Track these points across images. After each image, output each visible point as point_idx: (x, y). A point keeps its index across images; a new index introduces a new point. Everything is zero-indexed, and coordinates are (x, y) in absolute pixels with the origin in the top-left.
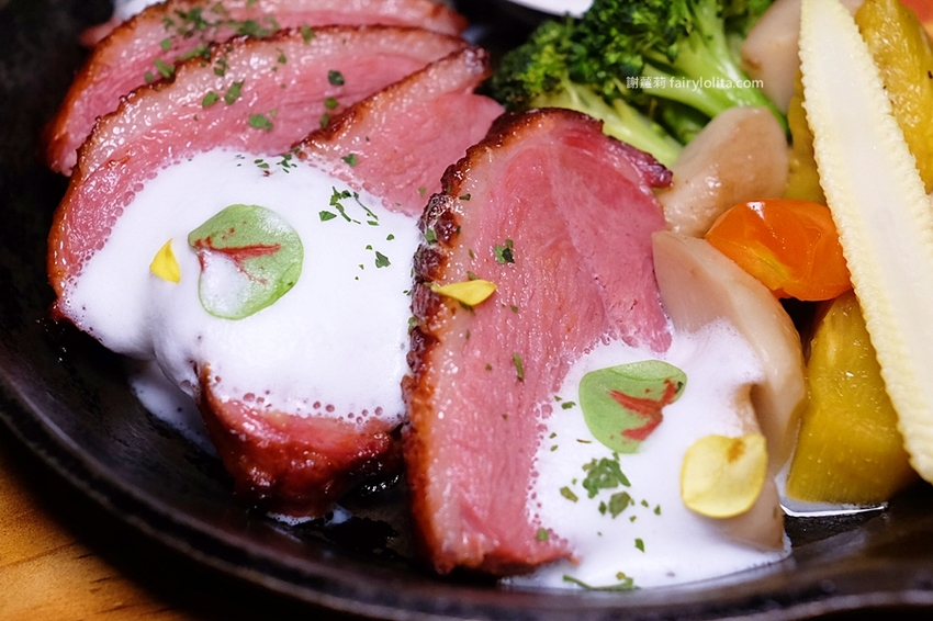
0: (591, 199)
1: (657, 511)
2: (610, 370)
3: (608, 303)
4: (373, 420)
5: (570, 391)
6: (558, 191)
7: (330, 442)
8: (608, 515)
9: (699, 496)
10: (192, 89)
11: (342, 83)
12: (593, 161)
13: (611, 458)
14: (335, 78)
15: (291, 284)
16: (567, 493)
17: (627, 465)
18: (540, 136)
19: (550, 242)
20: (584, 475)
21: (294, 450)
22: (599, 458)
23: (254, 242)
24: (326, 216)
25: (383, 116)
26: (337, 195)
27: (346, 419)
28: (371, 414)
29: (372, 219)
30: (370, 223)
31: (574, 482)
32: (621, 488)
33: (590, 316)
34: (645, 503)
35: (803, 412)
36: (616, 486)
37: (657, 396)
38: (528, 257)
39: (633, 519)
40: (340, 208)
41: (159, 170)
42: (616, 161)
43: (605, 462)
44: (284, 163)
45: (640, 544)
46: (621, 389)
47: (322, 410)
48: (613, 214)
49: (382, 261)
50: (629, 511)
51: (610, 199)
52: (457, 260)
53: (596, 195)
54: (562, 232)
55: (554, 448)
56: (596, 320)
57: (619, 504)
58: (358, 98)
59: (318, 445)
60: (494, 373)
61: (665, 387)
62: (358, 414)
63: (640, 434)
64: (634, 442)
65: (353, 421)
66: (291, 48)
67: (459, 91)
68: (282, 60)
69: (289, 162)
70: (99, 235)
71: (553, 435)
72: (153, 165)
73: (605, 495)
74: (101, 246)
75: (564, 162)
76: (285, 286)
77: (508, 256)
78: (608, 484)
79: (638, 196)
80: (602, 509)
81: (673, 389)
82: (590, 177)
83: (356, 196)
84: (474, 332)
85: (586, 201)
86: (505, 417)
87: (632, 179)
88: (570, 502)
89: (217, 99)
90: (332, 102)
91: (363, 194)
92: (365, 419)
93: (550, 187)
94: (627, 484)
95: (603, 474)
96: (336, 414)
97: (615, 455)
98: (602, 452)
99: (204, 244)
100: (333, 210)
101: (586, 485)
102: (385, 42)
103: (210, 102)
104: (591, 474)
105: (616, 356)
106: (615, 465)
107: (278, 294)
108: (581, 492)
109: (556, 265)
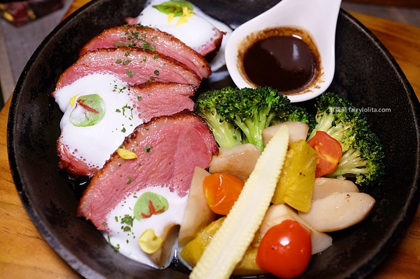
0: (189, 147)
1: (134, 237)
2: (155, 194)
3: (174, 176)
4: (95, 168)
5: (139, 194)
6: (180, 140)
7: (80, 168)
8: (123, 230)
9: (142, 242)
10: (119, 54)
11: (158, 75)
12: (200, 136)
13: (133, 217)
14: (156, 72)
15: (93, 124)
16: (116, 218)
17: (135, 222)
18: (190, 121)
19: (165, 153)
20: (123, 217)
21: (70, 164)
22: (130, 215)
23: (94, 108)
24: (118, 111)
25: (159, 93)
26: (126, 107)
27: (87, 164)
28: (95, 167)
29: (131, 118)
30: (130, 119)
31: (120, 217)
32: (130, 226)
33: (164, 177)
34: (133, 233)
36: (129, 225)
37: (157, 210)
38: (156, 153)
39: (129, 235)
40: (124, 110)
41: (95, 73)
42: (207, 139)
43: (131, 217)
44: (121, 90)
45: (127, 241)
46: (153, 201)
47: (82, 160)
48: (193, 154)
49: (124, 130)
50: (129, 232)
51: (195, 149)
53: (191, 147)
54: (173, 152)
55: (123, 205)
56: (166, 179)
57: (127, 229)
58: (161, 80)
59: (76, 167)
60: (121, 178)
61: (161, 208)
62: (92, 165)
63: (145, 216)
64: (141, 217)
65: (89, 166)
66: (150, 58)
67: (185, 95)
68: (145, 60)
69: (123, 90)
70: (71, 82)
71: (125, 202)
72: (95, 71)
73: (125, 225)
74: (70, 84)
75: (189, 133)
76: (92, 124)
77: (148, 150)
78: (127, 223)
79: (206, 153)
80: (122, 228)
81: (162, 211)
82: (194, 141)
83: (132, 109)
85: (186, 147)
86: (117, 190)
87: (208, 147)
88: (115, 221)
89: (120, 62)
90: (153, 78)
91: (135, 109)
92: (93, 167)
93: (178, 138)
94: (132, 226)
95: (128, 220)
96: (85, 162)
97: (134, 217)
98: (132, 214)
99: (81, 102)
100: (122, 110)
101: (122, 219)
102: (177, 69)
103: (119, 62)
104: (125, 218)
105: (160, 192)
106: (132, 220)
107: (89, 125)
108: (120, 220)
109: (162, 160)
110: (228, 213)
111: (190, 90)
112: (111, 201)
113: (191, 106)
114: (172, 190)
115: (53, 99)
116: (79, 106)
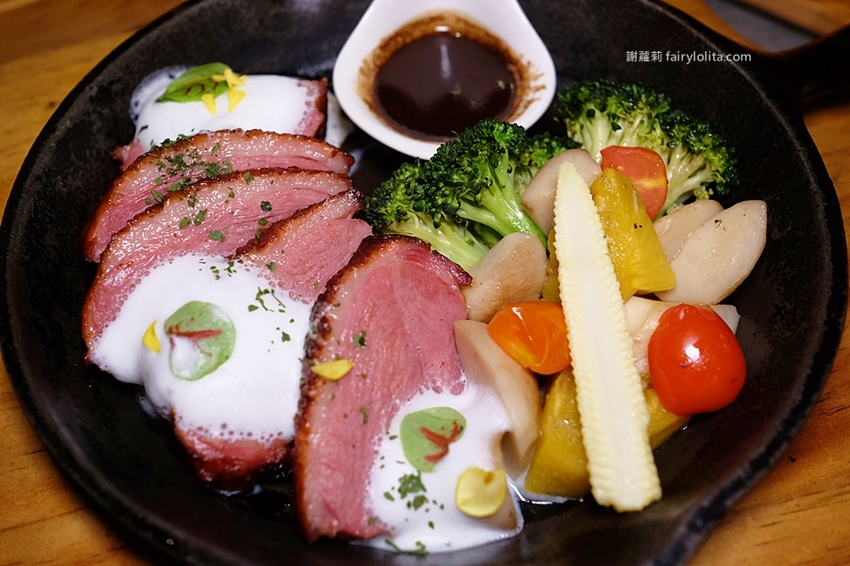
0: (419, 298)
1: (442, 507)
2: (421, 412)
3: (426, 364)
4: (277, 440)
5: (395, 428)
6: (398, 294)
7: (250, 454)
8: (412, 509)
9: (465, 502)
10: (175, 212)
11: (270, 209)
12: (423, 269)
13: (416, 474)
14: (265, 206)
15: (227, 358)
16: (388, 496)
17: (426, 479)
18: (390, 256)
19: (390, 330)
20: (398, 485)
21: (227, 461)
22: (409, 473)
23: (207, 327)
24: (252, 308)
25: (293, 236)
26: (260, 293)
27: (260, 440)
28: (276, 436)
29: (281, 308)
30: (281, 311)
31: (393, 488)
32: (421, 493)
33: (413, 376)
34: (435, 502)
35: (537, 444)
36: (417, 491)
37: (447, 434)
38: (375, 341)
39: (427, 510)
40: (262, 302)
41: (151, 270)
42: (438, 269)
43: (412, 477)
44: (229, 270)
45: (431, 525)
46: (427, 425)
47: (245, 436)
48: (433, 306)
49: (286, 337)
50: (425, 506)
51: (431, 296)
52: (330, 346)
53: (423, 294)
54: (398, 322)
55: (382, 467)
56: (416, 377)
57: (419, 502)
58: (280, 218)
59: (242, 457)
60: (348, 420)
61: (452, 427)
62: (267, 436)
63: (436, 459)
64: (430, 464)
65: (264, 441)
66: (238, 187)
67: (343, 217)
68: (232, 195)
69: (232, 269)
70: (113, 313)
71: (383, 458)
72: (148, 266)
73: (411, 497)
74: (114, 319)
75: (403, 273)
76: (224, 358)
77: (362, 342)
78: (412, 490)
79: (451, 293)
80: (409, 505)
81: (458, 430)
82: (420, 282)
83: (273, 291)
84: (337, 394)
85: (415, 299)
86: (354, 446)
87: (448, 282)
88: (389, 502)
89: (189, 223)
90: (263, 221)
91: (277, 289)
92: (272, 439)
93: (393, 292)
94: (424, 489)
95: (411, 485)
96: (253, 438)
97: (419, 472)
98: (410, 470)
99: (174, 330)
100: (257, 304)
101: (400, 490)
102: (298, 181)
103: (184, 224)
104: (403, 484)
105: (426, 402)
106: (418, 479)
107: (219, 363)
108: (396, 494)
109: (392, 345)
110: (570, 359)
111: (349, 202)
112: (356, 475)
113: (365, 230)
114: (437, 390)
115: (95, 368)
116: (178, 340)
